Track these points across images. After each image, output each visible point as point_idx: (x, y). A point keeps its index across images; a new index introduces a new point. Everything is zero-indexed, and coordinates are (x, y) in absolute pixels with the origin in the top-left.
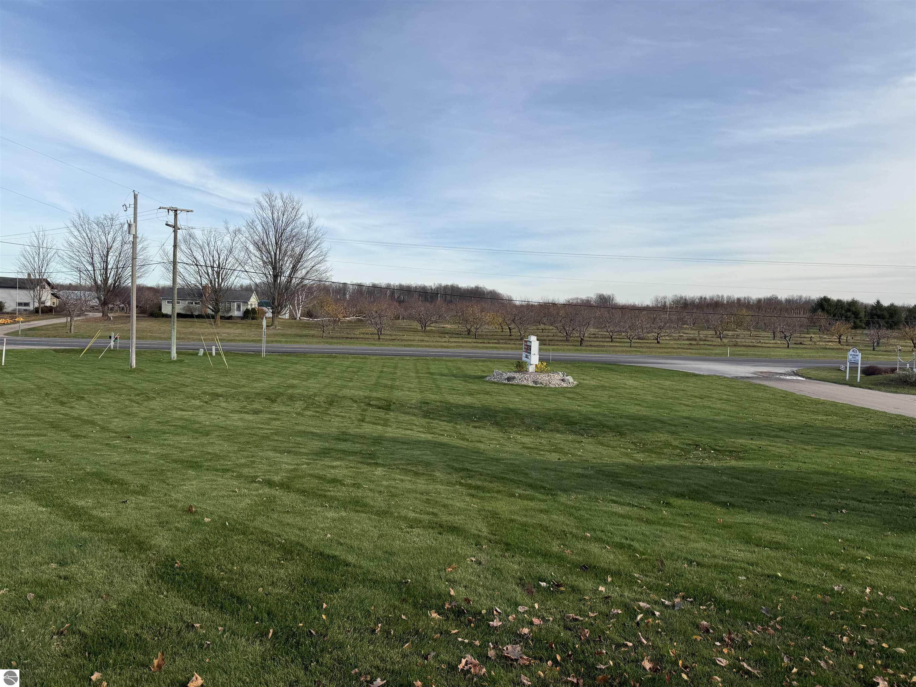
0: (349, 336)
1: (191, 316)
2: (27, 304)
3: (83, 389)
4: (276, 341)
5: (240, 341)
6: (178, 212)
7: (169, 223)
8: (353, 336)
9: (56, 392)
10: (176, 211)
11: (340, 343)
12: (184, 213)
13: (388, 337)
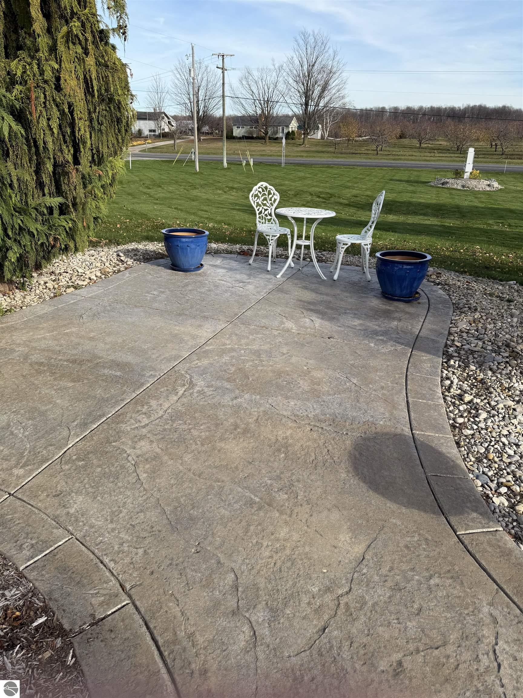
0: (356, 152)
1: (252, 138)
2: (154, 131)
3: (162, 182)
4: (300, 156)
5: (276, 156)
6: (225, 57)
7: (219, 66)
8: (359, 152)
9: (148, 182)
10: (223, 56)
11: (345, 158)
12: (229, 57)
13: (386, 153)
